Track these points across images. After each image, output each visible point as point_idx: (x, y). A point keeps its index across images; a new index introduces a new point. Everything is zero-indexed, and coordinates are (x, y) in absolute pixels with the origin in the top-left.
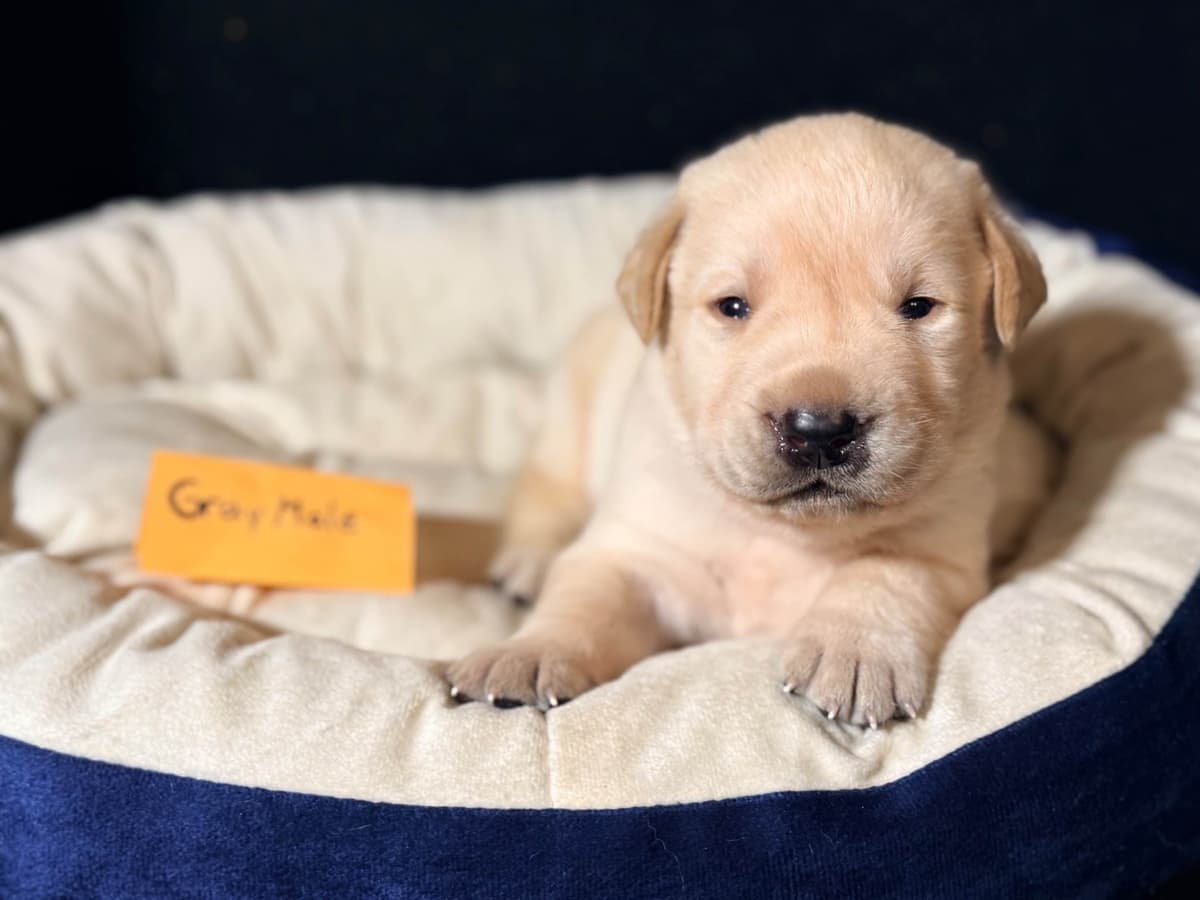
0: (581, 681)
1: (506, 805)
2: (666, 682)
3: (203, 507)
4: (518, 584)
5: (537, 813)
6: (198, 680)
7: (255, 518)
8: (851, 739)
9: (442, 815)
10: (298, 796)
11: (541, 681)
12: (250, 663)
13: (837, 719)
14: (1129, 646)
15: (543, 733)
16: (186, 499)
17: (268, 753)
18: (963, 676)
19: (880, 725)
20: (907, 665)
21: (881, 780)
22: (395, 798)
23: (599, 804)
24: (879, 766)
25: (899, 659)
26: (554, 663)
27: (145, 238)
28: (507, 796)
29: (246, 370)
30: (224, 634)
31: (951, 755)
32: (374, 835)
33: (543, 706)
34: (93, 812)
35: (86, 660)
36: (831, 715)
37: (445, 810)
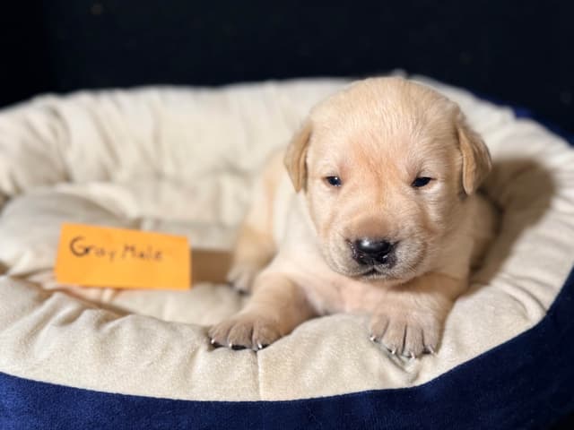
0: (273, 335)
1: (238, 400)
2: (315, 336)
3: (87, 250)
4: (241, 284)
5: (253, 403)
6: (87, 340)
7: (112, 255)
8: (403, 362)
9: (207, 405)
10: (137, 397)
11: (254, 337)
12: (113, 331)
13: (396, 353)
14: (535, 316)
15: (255, 363)
16: (78, 247)
17: (122, 376)
18: (457, 331)
19: (416, 357)
20: (430, 327)
21: (418, 383)
22: (184, 397)
23: (283, 398)
24: (417, 376)
25: (426, 324)
26: (261, 327)
27: (56, 114)
28: (239, 395)
29: (106, 177)
30: (99, 316)
31: (451, 371)
32: (174, 415)
33: (255, 349)
34: (37, 406)
35: (32, 331)
36: (393, 352)
37: (209, 402)
